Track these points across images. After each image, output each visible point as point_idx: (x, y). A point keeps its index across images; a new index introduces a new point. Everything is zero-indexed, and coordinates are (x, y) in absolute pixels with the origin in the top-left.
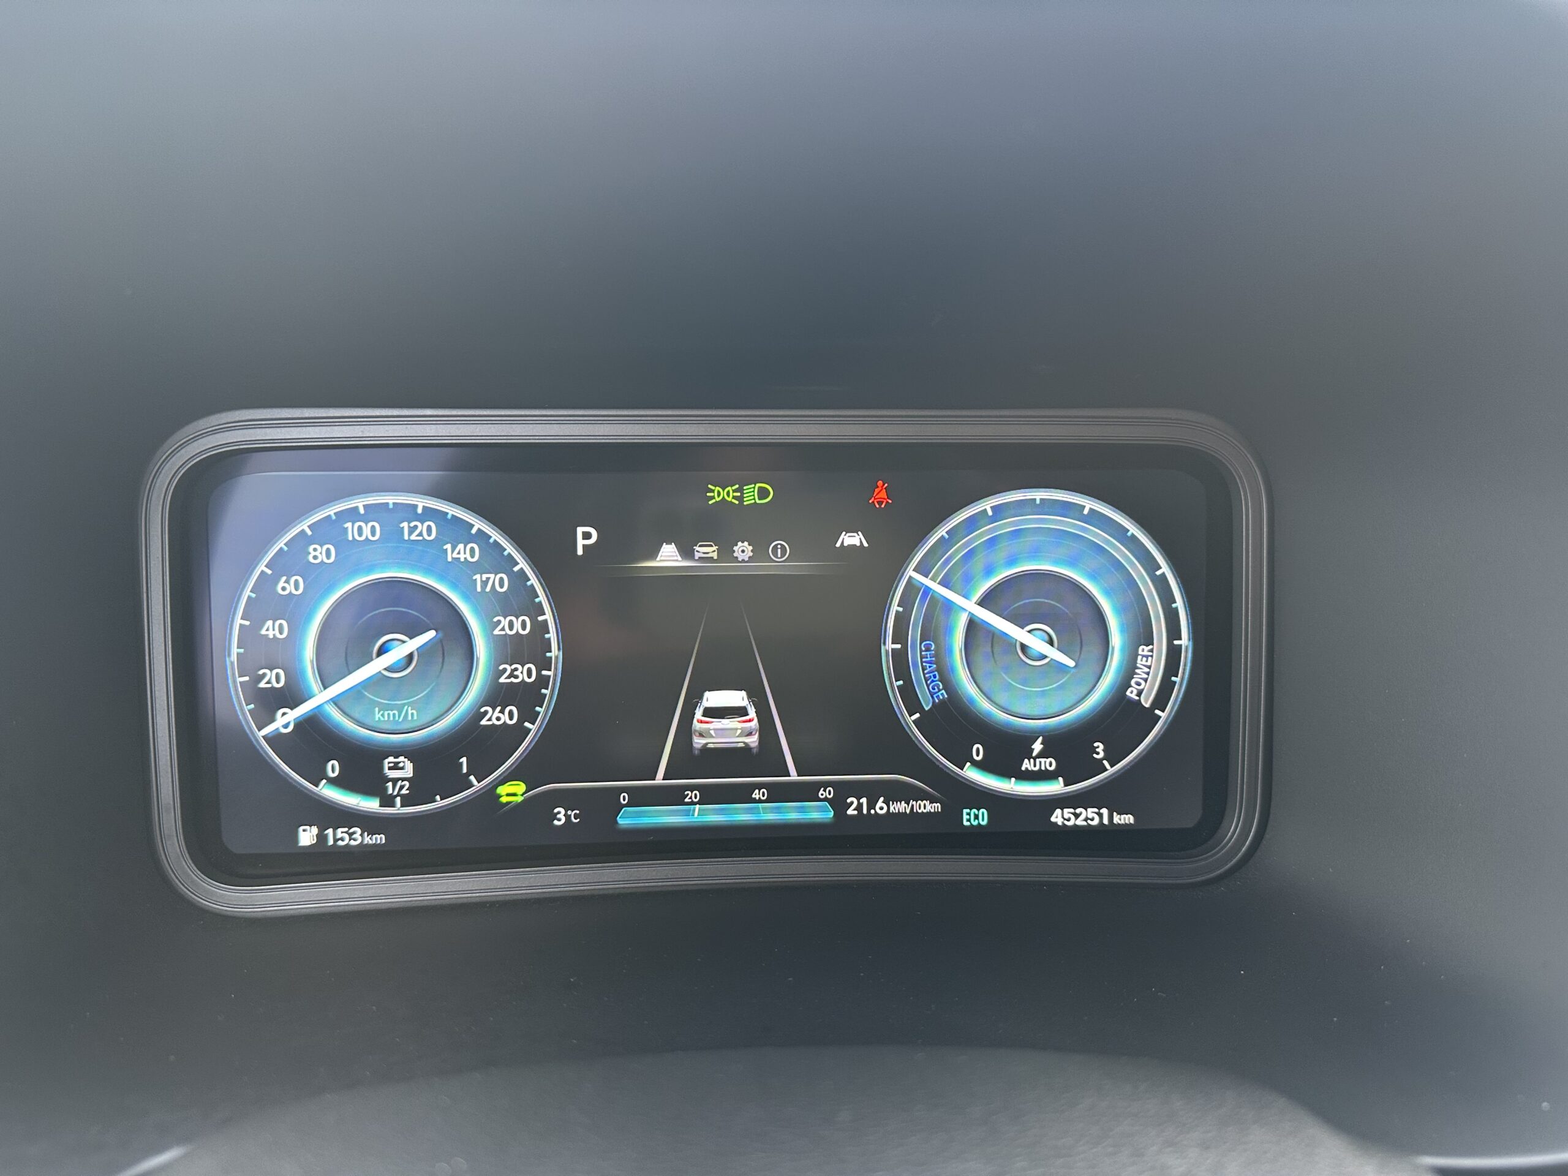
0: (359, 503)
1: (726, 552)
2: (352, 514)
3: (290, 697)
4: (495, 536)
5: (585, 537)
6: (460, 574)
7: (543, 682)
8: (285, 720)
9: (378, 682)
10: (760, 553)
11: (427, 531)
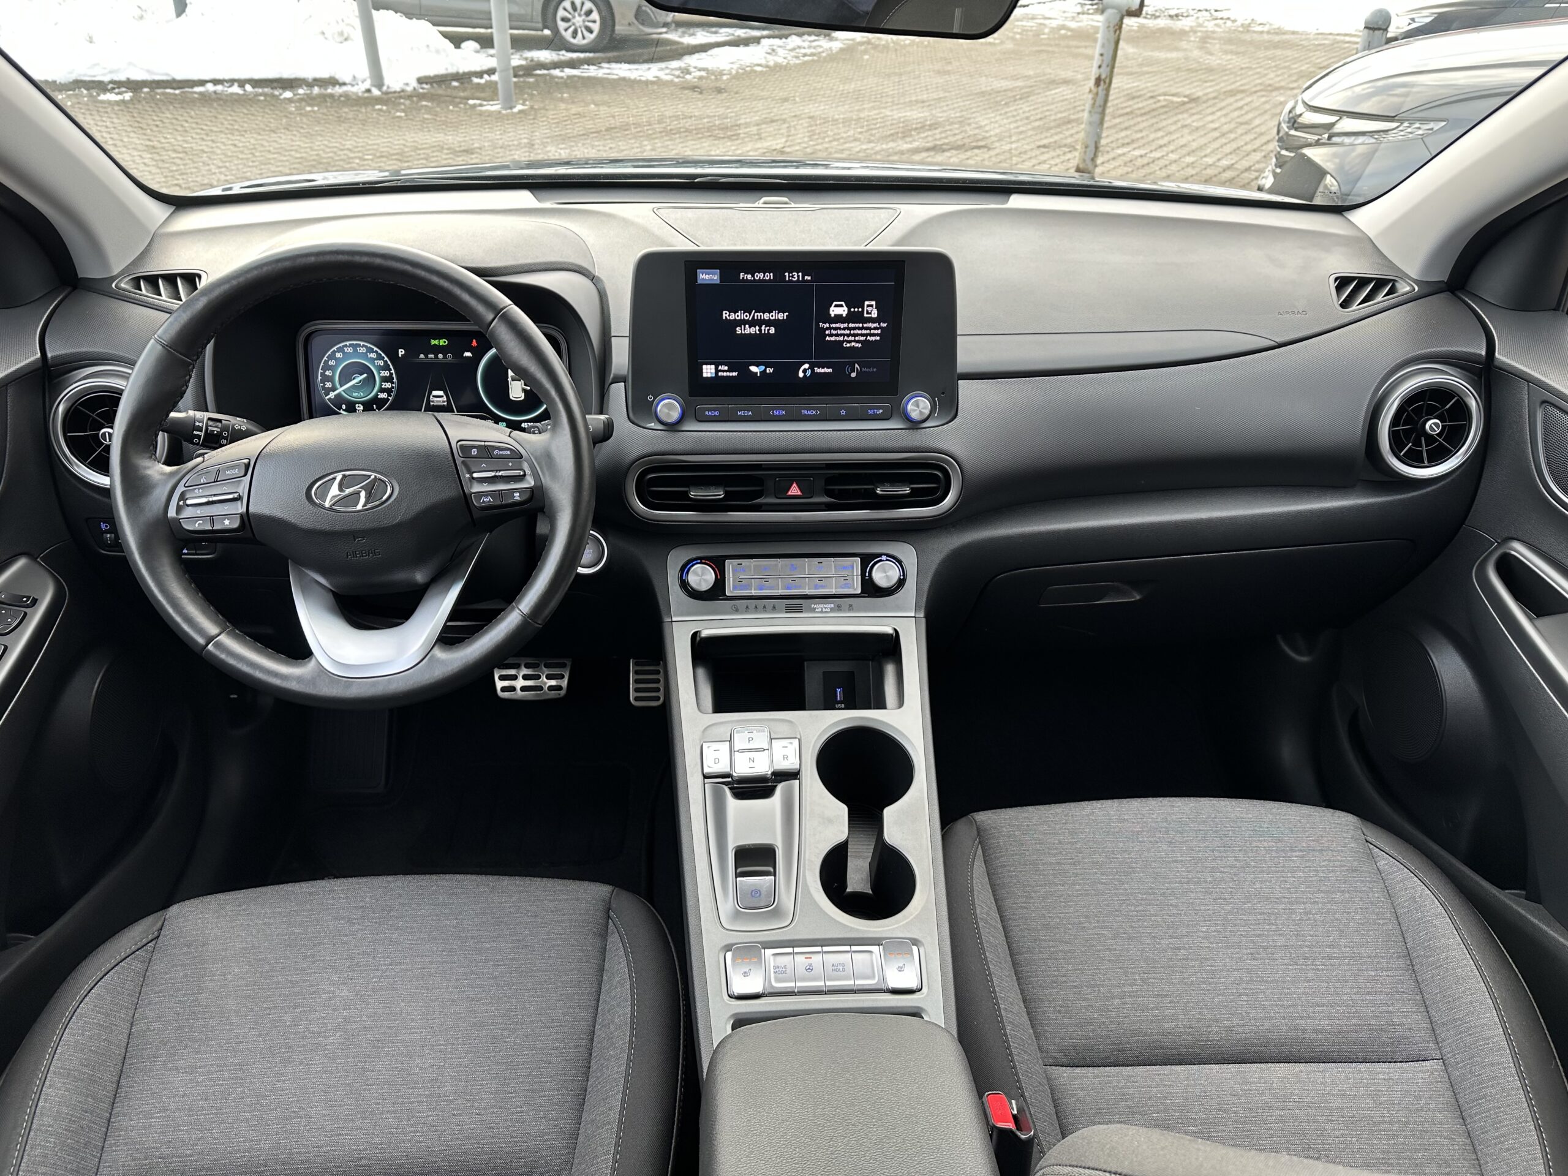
0: (348, 343)
1: (436, 357)
2: (346, 346)
3: (334, 389)
4: (380, 352)
5: (401, 352)
6: (372, 360)
7: (393, 387)
8: (332, 395)
9: (354, 386)
10: (445, 356)
11: (363, 350)
